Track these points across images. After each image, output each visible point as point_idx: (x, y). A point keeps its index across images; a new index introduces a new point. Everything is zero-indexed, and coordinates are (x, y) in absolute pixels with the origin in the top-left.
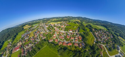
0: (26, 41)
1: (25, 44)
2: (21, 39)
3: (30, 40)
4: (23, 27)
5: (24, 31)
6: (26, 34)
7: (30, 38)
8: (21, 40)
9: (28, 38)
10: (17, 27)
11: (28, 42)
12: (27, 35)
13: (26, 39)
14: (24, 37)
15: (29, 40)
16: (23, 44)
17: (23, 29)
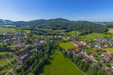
0: (93, 48)
1: (87, 50)
2: (90, 40)
3: (101, 54)
4: (109, 29)
5: (105, 36)
6: (103, 41)
7: (105, 51)
8: (89, 42)
9: (100, 48)
10: (99, 25)
11: (94, 52)
12: (104, 44)
13: (96, 46)
14: (96, 43)
15: (97, 51)
16: (86, 47)
17: (107, 31)
